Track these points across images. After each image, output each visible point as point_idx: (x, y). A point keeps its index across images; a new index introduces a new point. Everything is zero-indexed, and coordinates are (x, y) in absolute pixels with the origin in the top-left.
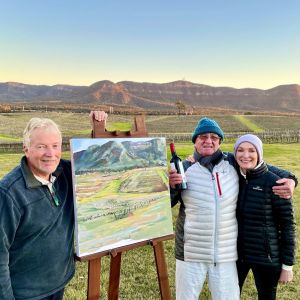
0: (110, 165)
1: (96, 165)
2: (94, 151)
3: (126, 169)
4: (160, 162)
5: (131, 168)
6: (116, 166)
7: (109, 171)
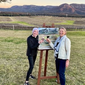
0: (46, 33)
1: (43, 33)
2: (43, 30)
3: (49, 34)
4: (57, 33)
5: (50, 34)
6: (47, 33)
7: (45, 34)
